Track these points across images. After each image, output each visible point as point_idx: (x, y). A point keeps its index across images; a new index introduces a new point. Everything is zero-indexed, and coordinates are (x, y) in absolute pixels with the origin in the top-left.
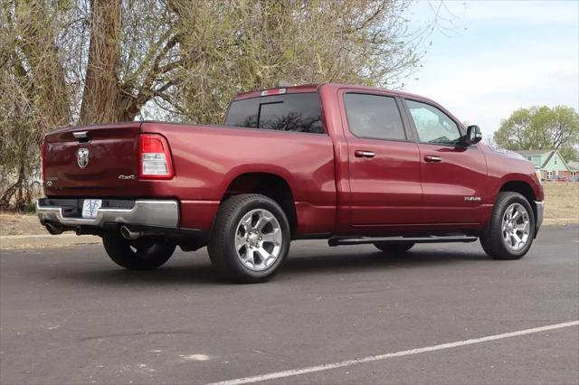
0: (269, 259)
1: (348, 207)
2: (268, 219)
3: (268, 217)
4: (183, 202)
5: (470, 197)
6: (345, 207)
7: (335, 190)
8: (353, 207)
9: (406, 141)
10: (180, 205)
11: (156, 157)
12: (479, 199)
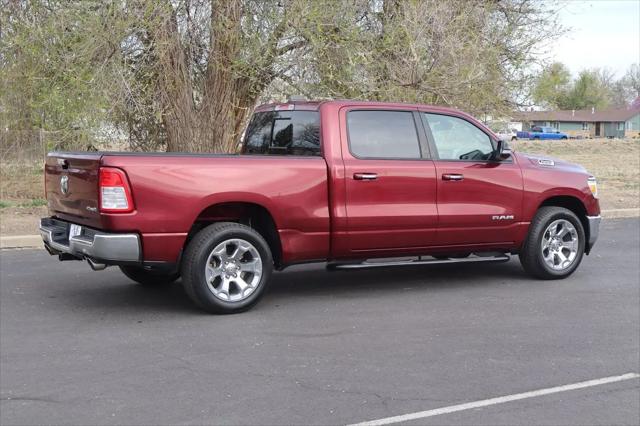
0: (247, 290)
1: (344, 233)
2: (246, 249)
3: (244, 246)
4: (144, 235)
5: (500, 215)
6: (340, 233)
7: (328, 216)
8: (350, 233)
9: (421, 159)
10: (141, 239)
11: (114, 191)
12: (512, 217)
